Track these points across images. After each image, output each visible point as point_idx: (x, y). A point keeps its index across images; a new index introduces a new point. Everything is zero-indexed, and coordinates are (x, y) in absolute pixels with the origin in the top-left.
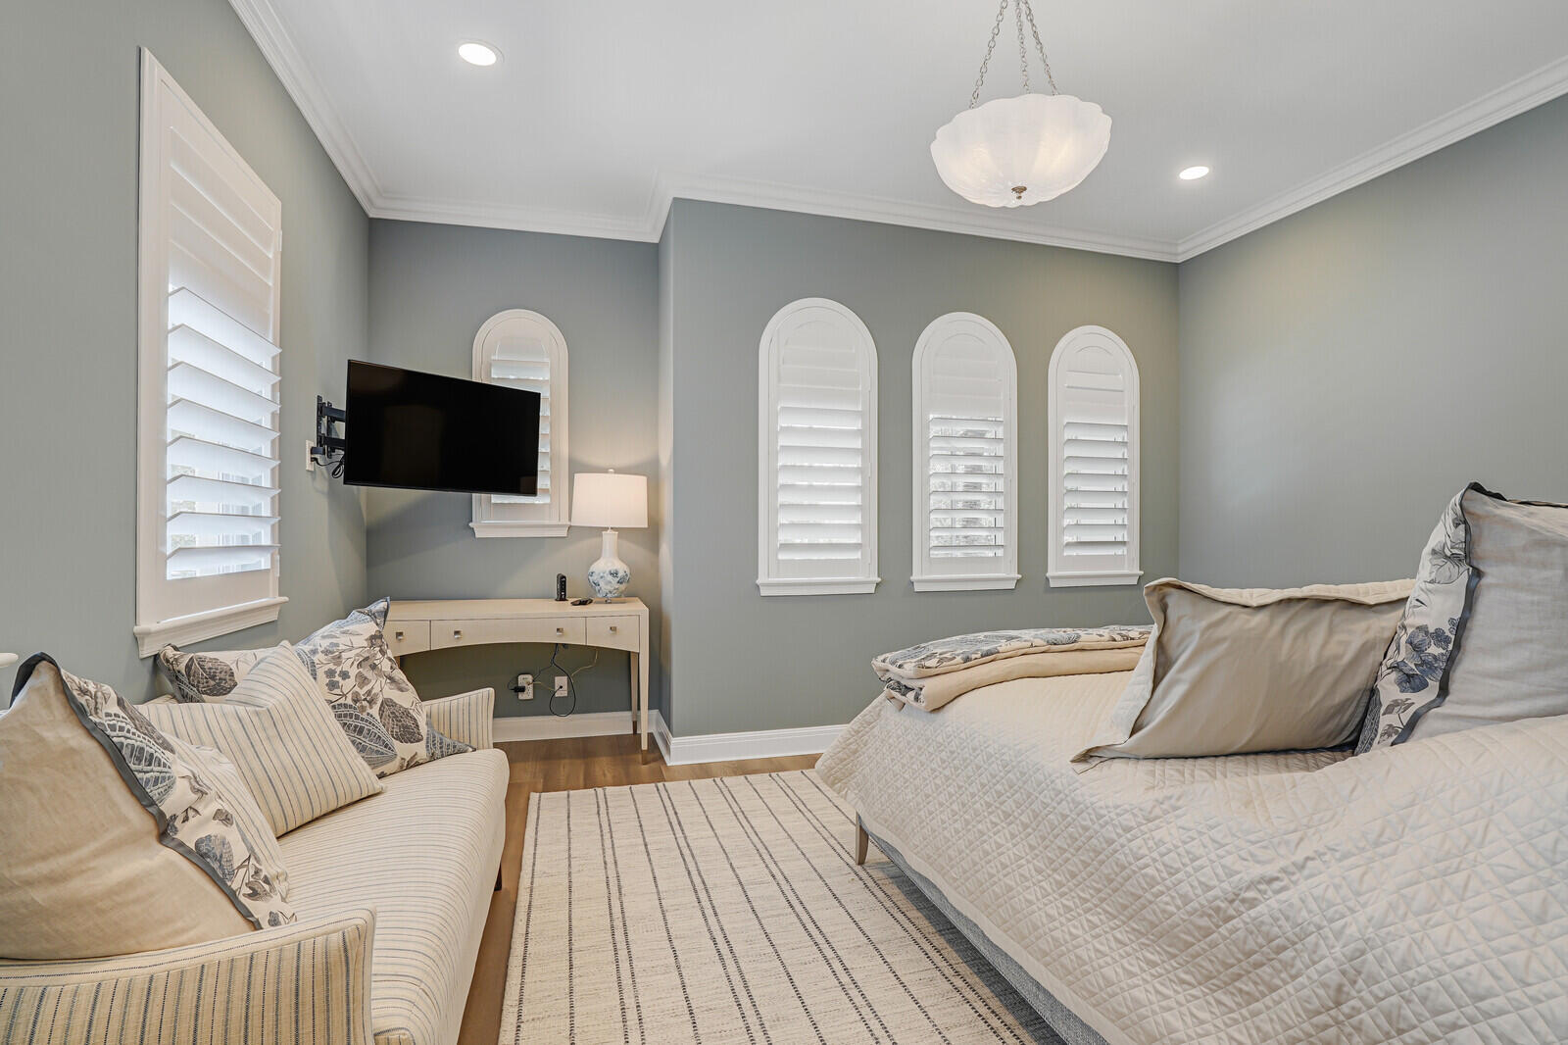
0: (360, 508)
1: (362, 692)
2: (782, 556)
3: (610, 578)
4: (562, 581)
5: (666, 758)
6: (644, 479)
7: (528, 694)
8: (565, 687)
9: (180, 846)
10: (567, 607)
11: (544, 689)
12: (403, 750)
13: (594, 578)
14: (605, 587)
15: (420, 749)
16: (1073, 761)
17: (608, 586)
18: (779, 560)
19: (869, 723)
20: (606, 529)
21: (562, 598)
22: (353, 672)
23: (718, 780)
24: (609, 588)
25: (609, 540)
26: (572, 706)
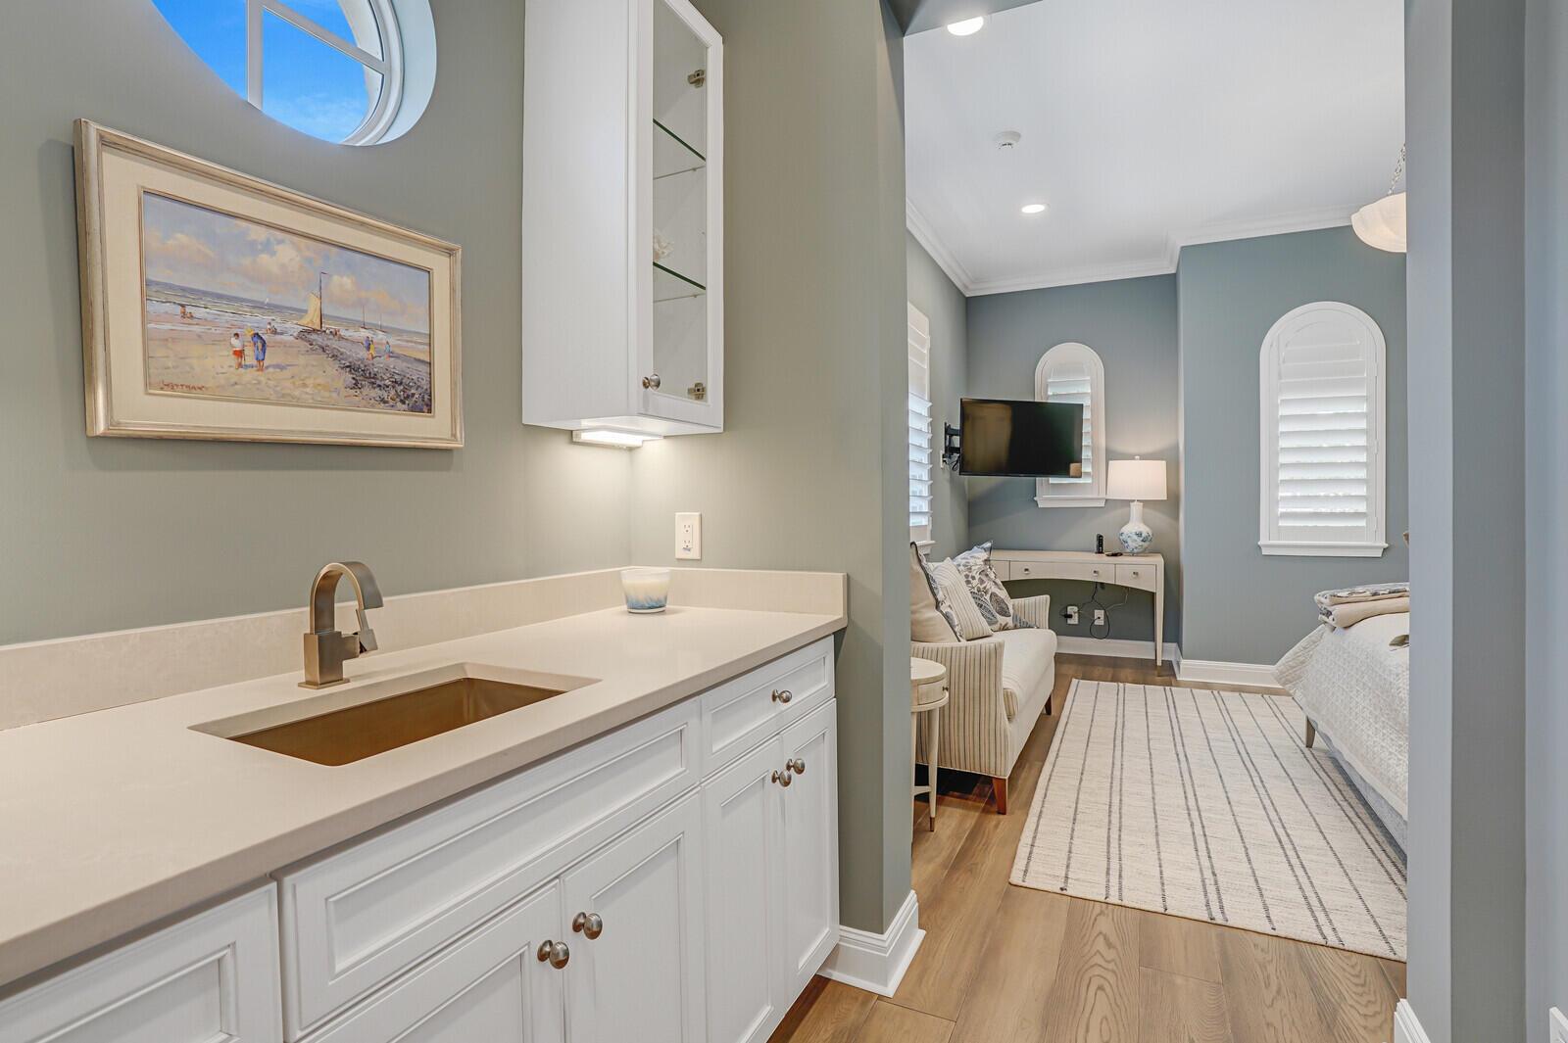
0: (964, 487)
1: (982, 587)
2: (1282, 523)
3: (1135, 537)
4: (1100, 539)
5: (1177, 676)
6: (1164, 462)
7: (1074, 621)
8: (1102, 617)
9: (941, 612)
10: (1103, 558)
11: (1086, 618)
12: (1002, 620)
13: (1123, 537)
14: (1132, 544)
15: (1009, 621)
16: (1391, 645)
17: (1134, 543)
18: (1280, 527)
19: (1314, 642)
20: (1134, 501)
21: (1100, 552)
22: (977, 576)
23: (1215, 692)
24: (1135, 545)
25: (1136, 509)
26: (1105, 633)
